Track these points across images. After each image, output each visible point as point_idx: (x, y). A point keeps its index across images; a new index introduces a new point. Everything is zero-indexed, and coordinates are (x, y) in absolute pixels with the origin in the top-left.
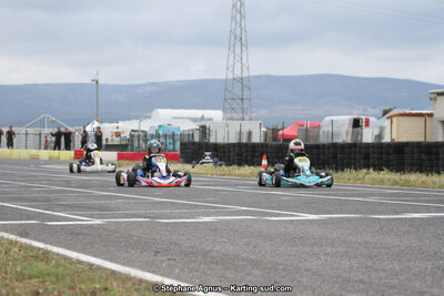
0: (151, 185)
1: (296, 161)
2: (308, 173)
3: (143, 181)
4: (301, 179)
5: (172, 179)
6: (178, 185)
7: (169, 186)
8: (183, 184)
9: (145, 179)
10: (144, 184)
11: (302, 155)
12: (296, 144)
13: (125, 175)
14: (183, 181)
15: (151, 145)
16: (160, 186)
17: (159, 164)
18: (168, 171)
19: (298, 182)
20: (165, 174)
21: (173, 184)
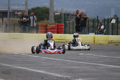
0: (46, 52)
6: (59, 53)
7: (54, 53)
8: (61, 52)
9: (44, 50)
13: (35, 48)
14: (61, 51)
16: (50, 53)
17: (51, 43)
20: (53, 48)
21: (56, 52)
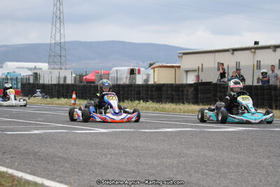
0: (104, 121)
1: (240, 99)
2: (253, 110)
3: (98, 117)
4: (247, 117)
5: (124, 115)
6: (129, 121)
7: (121, 122)
8: (134, 119)
9: (99, 115)
10: (98, 119)
11: (243, 94)
12: (236, 83)
13: (80, 113)
14: (134, 117)
15: (103, 84)
16: (113, 122)
17: (111, 102)
18: (120, 108)
19: (245, 119)
20: (117, 111)
21: (125, 120)
